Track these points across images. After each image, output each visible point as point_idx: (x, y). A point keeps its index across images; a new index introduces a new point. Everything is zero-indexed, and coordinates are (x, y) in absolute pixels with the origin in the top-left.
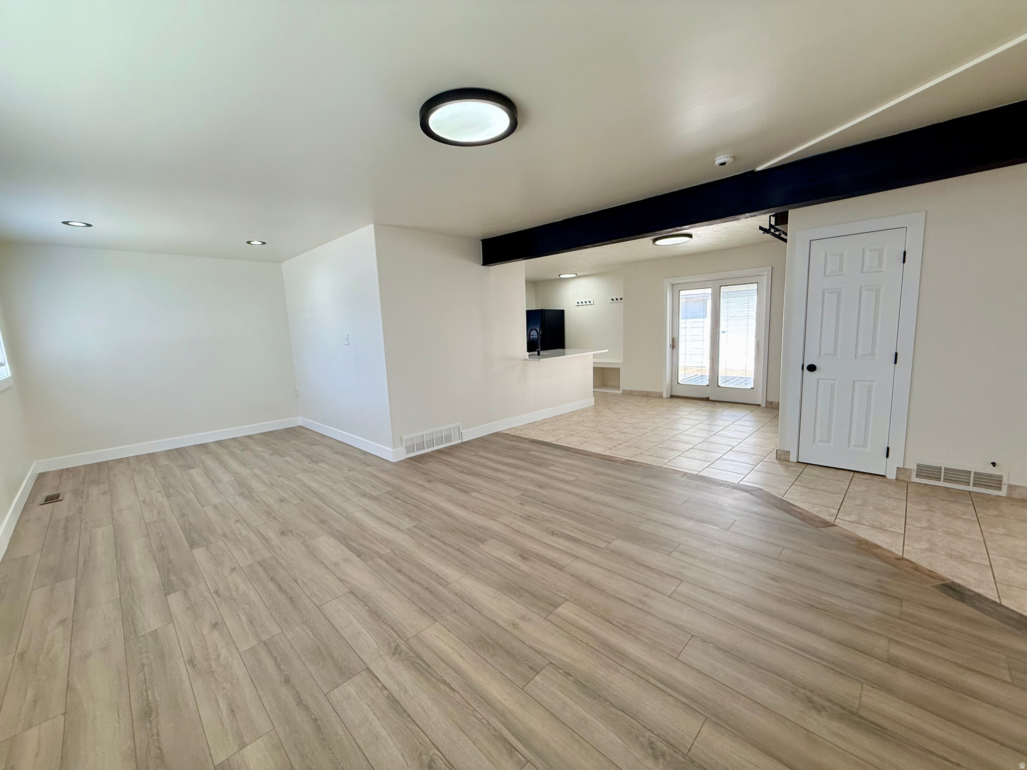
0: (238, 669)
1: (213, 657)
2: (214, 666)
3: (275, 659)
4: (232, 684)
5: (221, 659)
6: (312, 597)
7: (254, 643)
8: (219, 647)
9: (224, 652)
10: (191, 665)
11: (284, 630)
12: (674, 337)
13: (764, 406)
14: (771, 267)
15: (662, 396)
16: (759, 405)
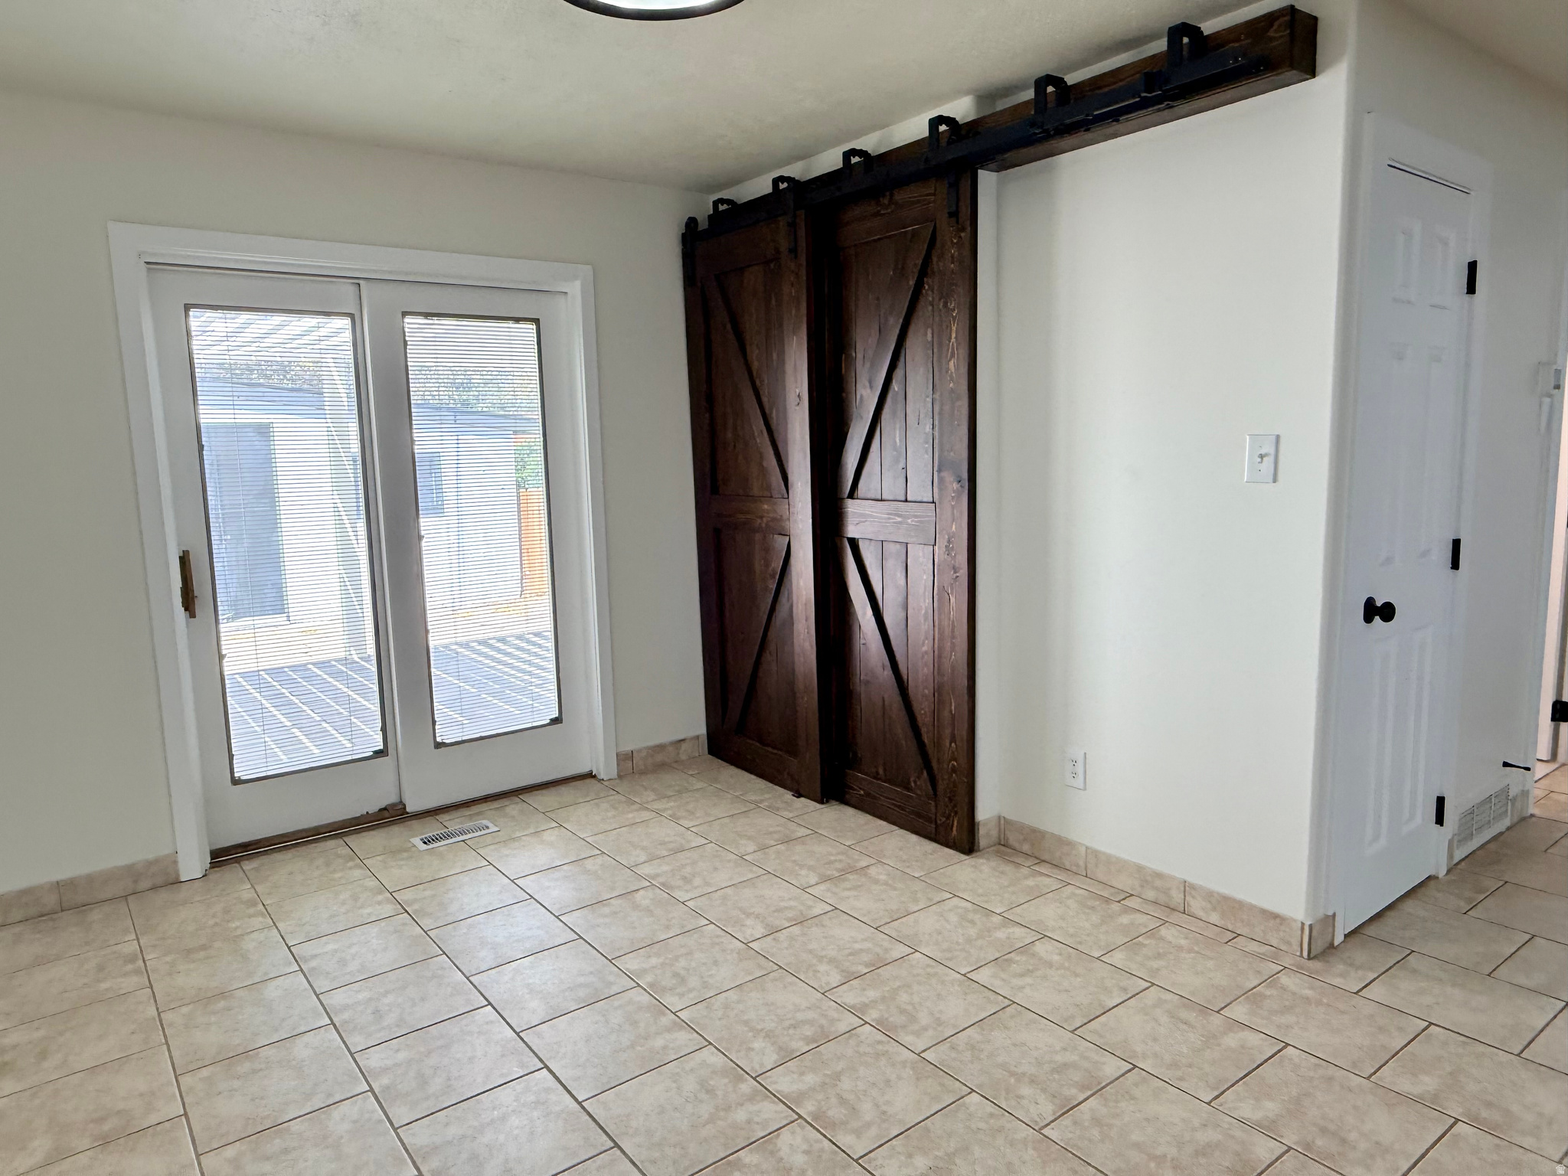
12: (188, 551)
13: (614, 773)
14: (589, 267)
15: (178, 875)
16: (590, 775)
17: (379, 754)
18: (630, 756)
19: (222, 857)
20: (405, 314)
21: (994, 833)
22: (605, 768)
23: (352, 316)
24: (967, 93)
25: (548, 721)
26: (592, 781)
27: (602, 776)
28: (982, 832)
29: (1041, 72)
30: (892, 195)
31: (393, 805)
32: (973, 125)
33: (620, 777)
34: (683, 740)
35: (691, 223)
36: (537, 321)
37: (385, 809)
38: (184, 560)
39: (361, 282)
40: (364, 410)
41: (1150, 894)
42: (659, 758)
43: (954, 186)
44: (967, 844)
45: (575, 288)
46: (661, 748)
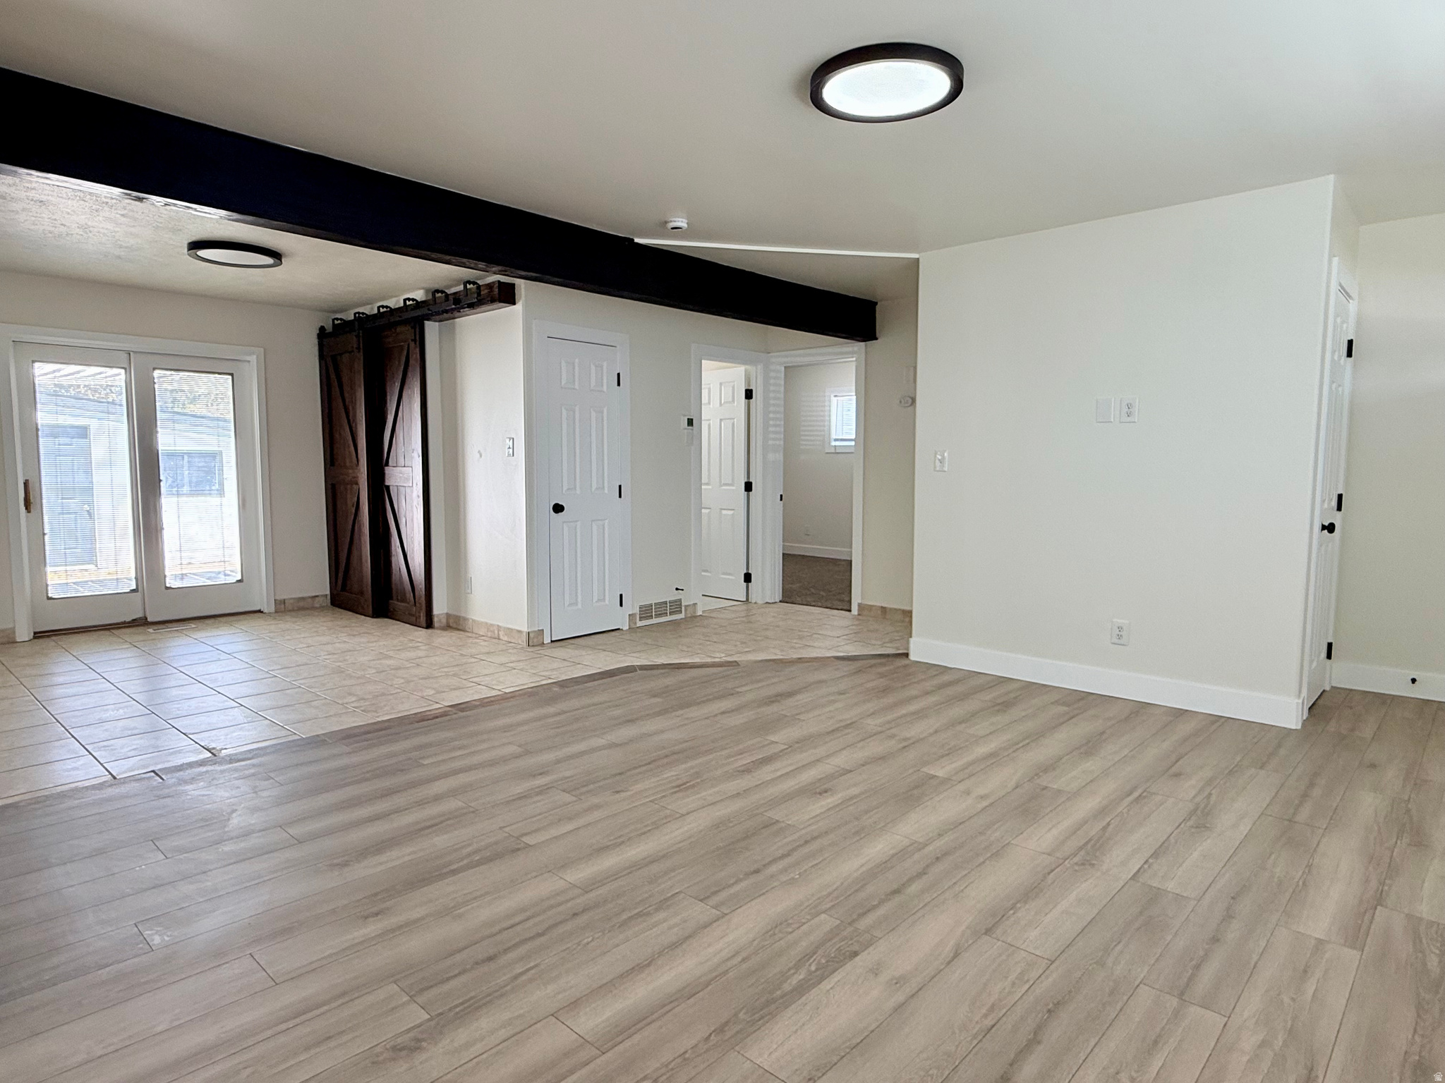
0: (1252, 1003)
1: (1271, 1053)
2: (1280, 1037)
3: (1197, 967)
4: (1279, 995)
5: (1261, 1037)
6: (1028, 981)
7: (1194, 1011)
8: (1245, 1058)
9: (1249, 1042)
10: (1313, 1075)
11: (1137, 983)
12: (28, 480)
13: (273, 609)
14: (262, 349)
15: (14, 638)
16: (260, 611)
17: (133, 591)
18: (284, 602)
19: (38, 635)
20: (154, 369)
21: (444, 621)
22: (268, 607)
23: (125, 369)
24: (423, 288)
25: (235, 581)
26: (262, 614)
27: (265, 611)
28: (436, 620)
29: (437, 286)
30: (396, 329)
31: (140, 618)
32: (423, 302)
33: (276, 612)
34: (317, 596)
35: (322, 329)
36: (232, 375)
37: (135, 620)
38: (26, 484)
39: (131, 353)
40: (130, 413)
41: (489, 634)
42: (301, 604)
43: (414, 328)
44: (429, 625)
45: (253, 358)
46: (303, 599)
